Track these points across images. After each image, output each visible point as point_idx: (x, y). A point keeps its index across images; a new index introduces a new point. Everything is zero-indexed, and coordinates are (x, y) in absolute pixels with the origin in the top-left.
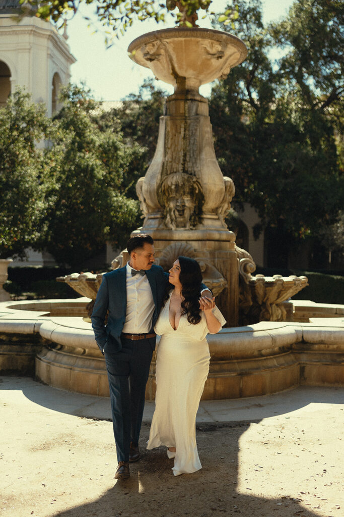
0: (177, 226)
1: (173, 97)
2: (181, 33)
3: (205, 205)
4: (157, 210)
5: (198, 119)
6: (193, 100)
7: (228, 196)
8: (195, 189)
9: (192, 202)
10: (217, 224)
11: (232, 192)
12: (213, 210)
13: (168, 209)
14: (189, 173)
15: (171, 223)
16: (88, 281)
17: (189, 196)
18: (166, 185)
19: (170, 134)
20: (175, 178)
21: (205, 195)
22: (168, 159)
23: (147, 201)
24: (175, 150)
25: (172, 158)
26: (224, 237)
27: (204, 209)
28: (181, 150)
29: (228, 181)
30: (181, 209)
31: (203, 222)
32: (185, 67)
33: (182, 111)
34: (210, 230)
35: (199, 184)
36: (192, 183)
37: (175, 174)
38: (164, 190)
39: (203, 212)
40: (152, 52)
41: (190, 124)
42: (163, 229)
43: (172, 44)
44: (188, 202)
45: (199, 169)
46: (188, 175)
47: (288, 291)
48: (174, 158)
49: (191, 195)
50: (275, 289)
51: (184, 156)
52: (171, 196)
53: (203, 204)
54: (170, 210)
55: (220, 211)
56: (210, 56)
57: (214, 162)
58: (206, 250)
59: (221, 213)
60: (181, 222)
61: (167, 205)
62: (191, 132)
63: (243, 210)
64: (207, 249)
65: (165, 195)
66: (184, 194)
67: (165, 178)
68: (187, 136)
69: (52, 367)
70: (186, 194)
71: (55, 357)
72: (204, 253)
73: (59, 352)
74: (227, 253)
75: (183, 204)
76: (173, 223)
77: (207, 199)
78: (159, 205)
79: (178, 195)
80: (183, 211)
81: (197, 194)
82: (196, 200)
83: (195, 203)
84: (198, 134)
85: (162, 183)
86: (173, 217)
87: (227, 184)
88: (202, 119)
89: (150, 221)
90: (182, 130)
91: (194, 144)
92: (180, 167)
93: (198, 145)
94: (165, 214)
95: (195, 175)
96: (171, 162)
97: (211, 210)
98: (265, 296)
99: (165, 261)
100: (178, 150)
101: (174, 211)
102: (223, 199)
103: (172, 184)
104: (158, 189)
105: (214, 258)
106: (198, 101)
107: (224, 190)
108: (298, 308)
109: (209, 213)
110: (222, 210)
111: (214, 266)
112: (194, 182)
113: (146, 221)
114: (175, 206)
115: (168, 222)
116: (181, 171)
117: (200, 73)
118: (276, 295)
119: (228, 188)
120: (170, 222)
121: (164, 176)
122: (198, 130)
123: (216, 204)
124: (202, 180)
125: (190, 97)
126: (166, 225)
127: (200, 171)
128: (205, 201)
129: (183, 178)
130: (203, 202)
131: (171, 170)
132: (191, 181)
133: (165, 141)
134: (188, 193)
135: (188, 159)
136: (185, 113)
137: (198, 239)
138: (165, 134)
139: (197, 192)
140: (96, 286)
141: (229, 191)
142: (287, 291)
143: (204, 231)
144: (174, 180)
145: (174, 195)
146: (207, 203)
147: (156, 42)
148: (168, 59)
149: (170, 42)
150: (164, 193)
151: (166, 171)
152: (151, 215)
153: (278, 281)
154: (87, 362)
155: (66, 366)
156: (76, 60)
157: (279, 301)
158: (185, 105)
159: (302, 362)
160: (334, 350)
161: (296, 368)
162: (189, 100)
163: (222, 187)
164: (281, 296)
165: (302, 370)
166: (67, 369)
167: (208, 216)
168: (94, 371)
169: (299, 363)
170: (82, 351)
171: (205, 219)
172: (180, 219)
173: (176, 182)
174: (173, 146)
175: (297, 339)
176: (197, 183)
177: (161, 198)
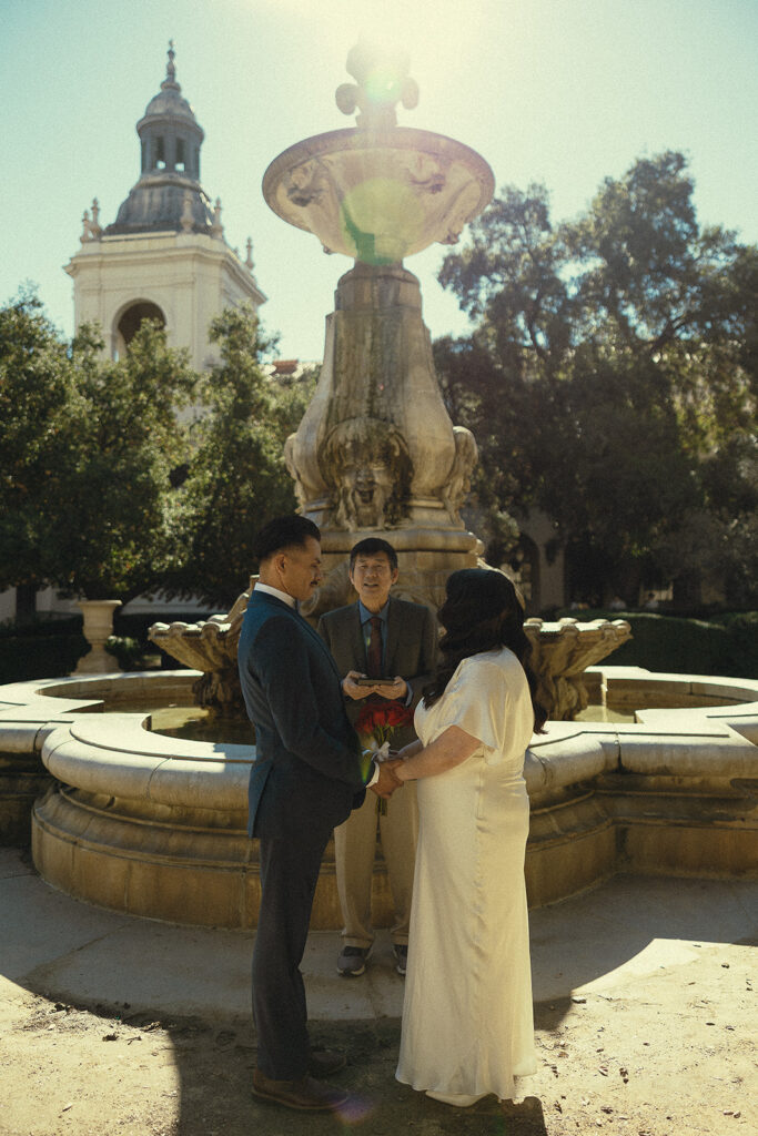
0: (360, 524)
2: (355, 140)
3: (415, 482)
4: (322, 495)
5: (397, 313)
6: (388, 278)
7: (462, 463)
8: (393, 448)
9: (388, 476)
10: (442, 517)
11: (471, 453)
12: (432, 490)
13: (341, 490)
14: (382, 417)
15: (348, 518)
16: (187, 637)
17: (382, 464)
18: (334, 442)
19: (345, 343)
20: (351, 428)
21: (413, 460)
22: (341, 393)
23: (303, 478)
24: (353, 375)
25: (349, 391)
26: (455, 543)
27: (416, 487)
28: (365, 375)
29: (462, 434)
30: (366, 490)
31: (411, 515)
32: (369, 213)
33: (367, 300)
34: (424, 530)
35: (402, 443)
36: (387, 436)
37: (352, 421)
38: (331, 453)
39: (411, 494)
40: (303, 185)
41: (383, 324)
42: (331, 531)
43: (340, 166)
44: (380, 475)
45: (401, 408)
46: (378, 422)
47: (589, 652)
48: (352, 390)
49: (385, 461)
50: (562, 647)
51: (371, 385)
52: (345, 464)
53: (410, 480)
54: (346, 492)
55: (447, 492)
56: (416, 186)
57: (433, 397)
58: (417, 570)
59: (449, 497)
60: (367, 516)
61: (338, 484)
62: (385, 338)
64: (419, 567)
65: (335, 463)
66: (371, 459)
67: (333, 428)
68: (379, 348)
69: (46, 835)
70: (375, 460)
71: (57, 810)
72: (411, 577)
75: (370, 480)
76: (351, 518)
77: (418, 468)
78: (324, 484)
79: (358, 461)
80: (371, 492)
81: (396, 458)
82: (395, 470)
83: (394, 476)
84: (399, 342)
85: (328, 439)
86: (352, 505)
87: (459, 439)
88: (407, 312)
90: (368, 335)
91: (390, 361)
92: (364, 408)
93: (400, 364)
94: (336, 500)
95: (393, 422)
96: (346, 398)
97: (427, 491)
98: (542, 663)
99: (332, 594)
100: (359, 374)
101: (353, 495)
102: (452, 469)
103: (346, 440)
104: (320, 452)
106: (399, 279)
107: (454, 450)
108: (612, 683)
109: (427, 498)
110: (451, 492)
112: (391, 435)
114: (353, 483)
115: (342, 517)
116: (366, 415)
117: (401, 223)
118: (565, 659)
119: (462, 447)
120: (345, 516)
121: (332, 426)
123: (437, 478)
124: (406, 431)
125: (381, 272)
126: (338, 523)
127: (403, 412)
128: (414, 472)
129: (367, 427)
130: (411, 474)
131: (345, 414)
132: (385, 433)
133: (334, 358)
134: (379, 457)
135: (379, 391)
136: (373, 303)
138: (335, 345)
139: (397, 453)
140: (204, 646)
141: (464, 454)
142: (588, 650)
143: (412, 531)
144: (350, 431)
145: (350, 462)
146: (419, 477)
147: (308, 163)
148: (336, 198)
149: (337, 162)
150: (331, 457)
151: (335, 414)
152: (311, 504)
153: (566, 629)
154: (110, 829)
155: (66, 835)
156: (266, 299)
157: (572, 671)
158: (372, 286)
159: (621, 818)
160: (693, 789)
161: (605, 834)
162: (380, 277)
163: (448, 444)
164: (576, 661)
165: (621, 836)
166: (69, 841)
167: (423, 503)
168: (120, 852)
169: (614, 823)
170: (109, 797)
171: (415, 510)
172: (366, 510)
173: (354, 436)
174: (351, 368)
175: (607, 763)
176: (396, 436)
177: (327, 468)
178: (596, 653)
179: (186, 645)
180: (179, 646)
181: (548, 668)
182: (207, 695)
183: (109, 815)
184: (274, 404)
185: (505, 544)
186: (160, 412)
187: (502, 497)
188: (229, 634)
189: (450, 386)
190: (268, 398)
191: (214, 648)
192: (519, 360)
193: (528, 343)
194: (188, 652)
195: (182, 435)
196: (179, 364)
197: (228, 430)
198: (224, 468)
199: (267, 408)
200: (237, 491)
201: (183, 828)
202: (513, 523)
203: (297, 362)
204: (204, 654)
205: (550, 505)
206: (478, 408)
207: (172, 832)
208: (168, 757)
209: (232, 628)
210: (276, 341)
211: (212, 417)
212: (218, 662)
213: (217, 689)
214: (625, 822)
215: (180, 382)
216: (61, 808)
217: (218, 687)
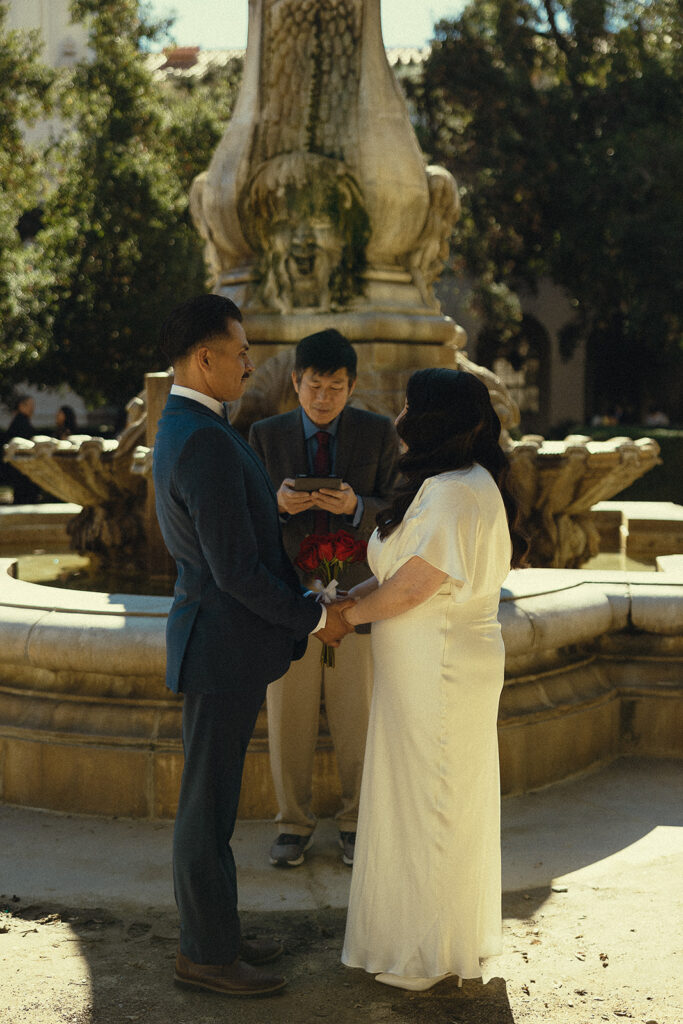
0: (296, 304)
3: (372, 245)
4: (243, 261)
7: (438, 217)
8: (344, 198)
9: (336, 235)
10: (409, 296)
11: (451, 204)
12: (396, 257)
13: (271, 255)
14: (327, 151)
15: (280, 295)
16: (60, 458)
17: (327, 219)
18: (261, 188)
20: (285, 167)
21: (369, 213)
22: (269, 116)
23: (217, 237)
24: (287, 90)
25: (281, 114)
26: (425, 331)
27: (373, 252)
29: (437, 177)
30: (304, 255)
31: (367, 292)
34: (384, 313)
35: (353, 187)
36: (334, 180)
37: (286, 156)
38: (257, 202)
39: (367, 262)
42: (255, 313)
44: (324, 235)
45: (354, 139)
46: (323, 159)
47: (603, 481)
48: (285, 111)
49: (331, 216)
50: (567, 474)
51: (312, 106)
52: (276, 219)
53: (366, 242)
54: (276, 258)
55: (416, 260)
57: (399, 124)
58: (373, 367)
59: (420, 267)
60: (307, 292)
61: (265, 245)
63: (536, 294)
64: (376, 364)
65: (261, 216)
66: (312, 212)
67: (259, 167)
70: (317, 213)
75: (310, 241)
76: (285, 294)
77: (376, 227)
78: (246, 246)
79: (295, 214)
80: (312, 260)
81: (348, 212)
82: (345, 227)
83: (343, 236)
85: (252, 181)
86: (285, 278)
87: (433, 187)
89: (227, 291)
92: (302, 137)
94: (263, 270)
95: (342, 159)
96: (277, 123)
97: (391, 259)
98: (538, 495)
99: (257, 400)
101: (287, 262)
102: (425, 226)
103: (277, 185)
104: (241, 201)
105: (394, 390)
107: (426, 200)
108: (635, 525)
109: (388, 268)
110: (423, 258)
112: (340, 178)
114: (288, 247)
115: (271, 292)
116: (304, 149)
118: (571, 490)
119: (439, 195)
120: (276, 292)
121: (258, 164)
123: (402, 240)
124: (361, 174)
126: (265, 302)
127: (357, 145)
128: (371, 231)
129: (307, 166)
130: (366, 234)
131: (275, 147)
132: (331, 174)
134: (323, 210)
135: (323, 114)
138: (262, 45)
139: (348, 205)
140: (82, 470)
141: (441, 206)
142: (600, 478)
143: (368, 314)
144: (282, 172)
145: (282, 216)
146: (378, 238)
150: (256, 210)
151: (261, 148)
152: (229, 274)
153: (572, 451)
157: (578, 507)
159: (628, 689)
161: (607, 709)
163: (417, 192)
164: (584, 493)
165: (628, 711)
167: (384, 276)
169: (619, 695)
171: (371, 284)
172: (304, 284)
173: (288, 178)
174: (284, 80)
175: (613, 621)
176: (347, 180)
177: (251, 225)
178: (611, 482)
179: (57, 468)
180: (47, 470)
181: (547, 501)
182: (87, 536)
184: (167, 119)
185: (501, 332)
187: (499, 263)
188: (117, 455)
190: (158, 109)
191: (97, 474)
192: (531, 53)
194: (59, 478)
195: (33, 163)
196: (25, 56)
197: (101, 159)
198: (96, 215)
199: (158, 125)
200: (115, 250)
201: (71, 697)
202: (514, 301)
203: (197, 49)
204: (82, 481)
205: (567, 275)
208: (50, 610)
209: (121, 446)
210: (170, 23)
211: (76, 137)
212: (104, 494)
214: (631, 694)
217: (102, 526)
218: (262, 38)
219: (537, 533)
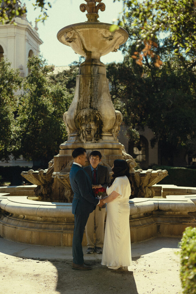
0: (87, 141)
1: (84, 63)
2: (86, 26)
3: (103, 128)
4: (75, 131)
5: (98, 76)
6: (96, 65)
7: (118, 121)
8: (97, 118)
9: (96, 126)
10: (112, 139)
11: (121, 119)
12: (109, 130)
13: (81, 130)
14: (94, 108)
15: (83, 139)
16: (34, 174)
17: (94, 122)
18: (79, 116)
19: (82, 85)
20: (85, 112)
21: (103, 121)
22: (81, 100)
23: (69, 125)
24: (85, 95)
25: (84, 100)
26: (115, 147)
27: (104, 129)
28: (89, 95)
29: (118, 113)
31: (102, 138)
32: (90, 46)
33: (89, 72)
34: (107, 143)
35: (99, 116)
36: (95, 114)
37: (85, 109)
38: (78, 119)
39: (102, 132)
40: (70, 37)
41: (94, 79)
42: (78, 142)
43: (82, 32)
44: (93, 126)
46: (93, 110)
47: (155, 179)
48: (85, 100)
50: (147, 178)
51: (90, 98)
53: (102, 127)
54: (83, 131)
55: (113, 131)
56: (105, 39)
59: (114, 132)
60: (89, 138)
61: (80, 128)
62: (95, 84)
63: (144, 130)
64: (105, 154)
65: (79, 122)
66: (90, 121)
67: (79, 111)
68: (93, 87)
69: (5, 227)
70: (92, 121)
71: (8, 221)
73: (10, 217)
74: (117, 156)
75: (90, 127)
76: (84, 139)
77: (104, 124)
78: (76, 128)
79: (87, 122)
80: (90, 131)
81: (98, 121)
82: (98, 124)
83: (98, 126)
84: (99, 85)
86: (85, 135)
87: (117, 115)
88: (101, 76)
89: (71, 137)
90: (90, 83)
91: (96, 91)
92: (88, 105)
93: (99, 92)
94: (80, 133)
95: (97, 110)
96: (83, 102)
97: (107, 131)
98: (141, 182)
100: (87, 95)
101: (85, 131)
102: (115, 124)
103: (83, 115)
104: (75, 118)
105: (109, 159)
106: (99, 65)
107: (115, 118)
108: (165, 189)
109: (107, 133)
111: (109, 164)
112: (96, 114)
113: (69, 138)
114: (85, 128)
115: (81, 138)
116: (89, 108)
117: (100, 49)
118: (148, 181)
119: (118, 117)
120: (83, 138)
122: (99, 83)
123: (110, 127)
124: (101, 113)
125: (94, 63)
126: (80, 140)
127: (100, 107)
129: (90, 111)
130: (102, 126)
131: (83, 107)
133: (79, 90)
135: (93, 100)
136: (91, 73)
137: (99, 148)
138: (79, 86)
139: (98, 120)
140: (39, 177)
141: (118, 119)
142: (154, 179)
143: (103, 143)
144: (84, 113)
145: (84, 122)
146: (105, 127)
147: (72, 31)
148: (80, 41)
149: (81, 31)
150: (78, 120)
151: (80, 107)
152: (72, 134)
153: (148, 173)
154: (25, 224)
155: (13, 226)
156: (43, 42)
157: (150, 185)
158: (91, 68)
159: (158, 222)
160: (178, 215)
161: (154, 226)
162: (93, 65)
163: (113, 116)
164: (151, 182)
165: (158, 227)
166: (13, 227)
167: (106, 134)
168: (29, 229)
169: (157, 223)
170: (23, 217)
171: (103, 136)
172: (89, 136)
173: (85, 114)
174: (84, 93)
175: (155, 208)
176: (98, 114)
177: (77, 124)
178: (157, 180)
179: (33, 177)
180: (31, 177)
181: (143, 184)
182: (39, 192)
183: (24, 221)
184: (50, 90)
185: (134, 141)
186: (8, 92)
188: (47, 174)
189: (114, 81)
191: (42, 178)
193: (145, 62)
194: (33, 179)
195: (16, 100)
196: (15, 75)
198: (33, 114)
200: (38, 122)
201: (45, 223)
202: (138, 133)
203: (54, 66)
204: (39, 180)
206: (125, 89)
207: (42, 224)
208: (41, 205)
209: (48, 171)
211: (28, 95)
212: (43, 183)
213: (43, 190)
214: (159, 223)
215: (16, 82)
216: (9, 220)
217: (42, 190)
218: (79, 84)
219: (140, 191)
